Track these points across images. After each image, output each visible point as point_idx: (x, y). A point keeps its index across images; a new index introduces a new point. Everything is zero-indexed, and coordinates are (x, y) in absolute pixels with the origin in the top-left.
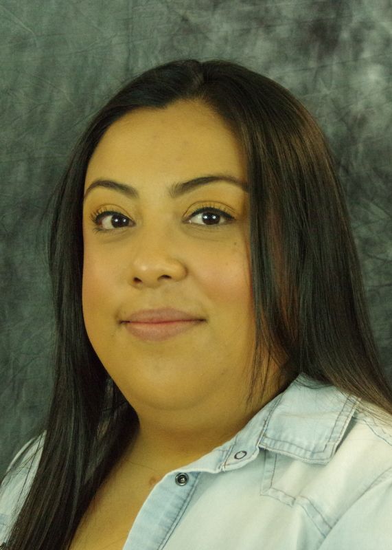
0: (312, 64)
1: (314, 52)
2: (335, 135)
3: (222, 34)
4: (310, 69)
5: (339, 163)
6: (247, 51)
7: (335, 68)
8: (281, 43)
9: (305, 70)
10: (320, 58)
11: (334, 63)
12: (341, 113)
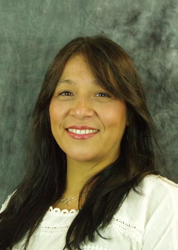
0: (151, 49)
1: (152, 45)
2: (160, 76)
3: (116, 37)
4: (150, 51)
5: (162, 87)
6: (126, 44)
7: (160, 51)
8: (139, 41)
9: (149, 51)
10: (154, 47)
11: (160, 49)
12: (162, 68)
